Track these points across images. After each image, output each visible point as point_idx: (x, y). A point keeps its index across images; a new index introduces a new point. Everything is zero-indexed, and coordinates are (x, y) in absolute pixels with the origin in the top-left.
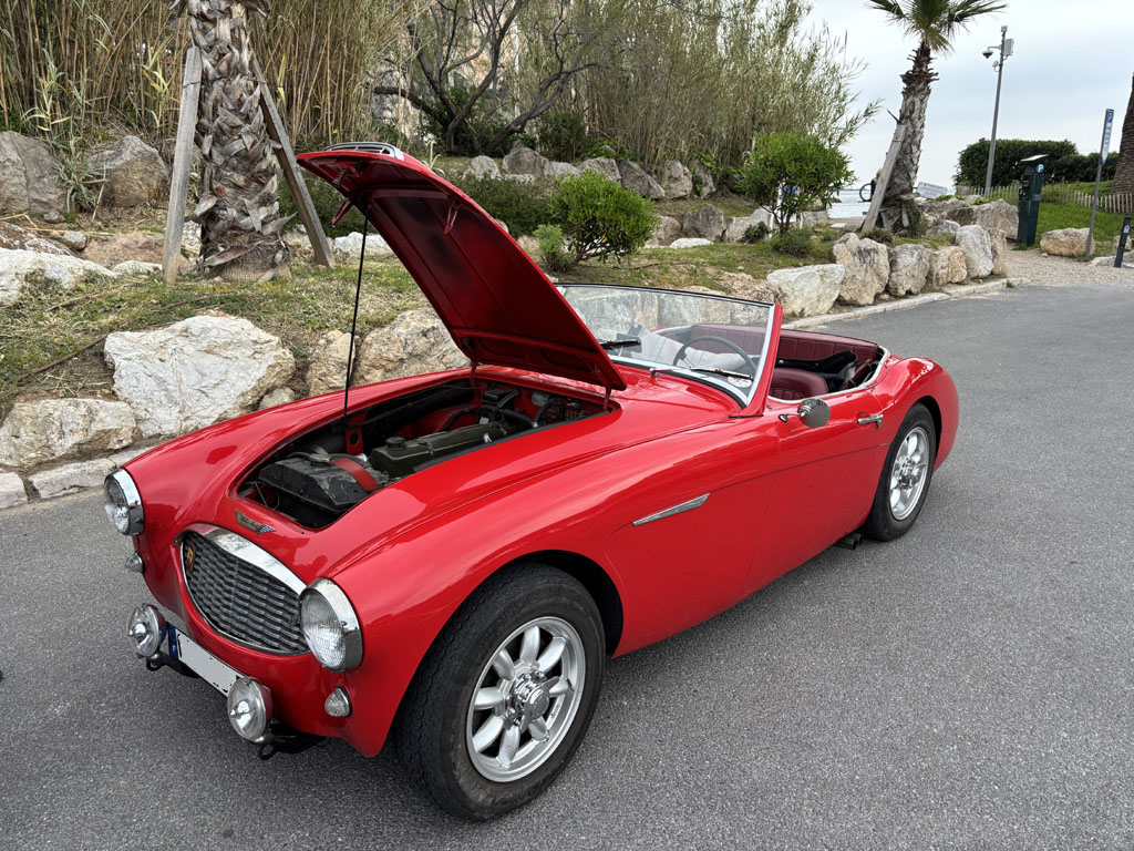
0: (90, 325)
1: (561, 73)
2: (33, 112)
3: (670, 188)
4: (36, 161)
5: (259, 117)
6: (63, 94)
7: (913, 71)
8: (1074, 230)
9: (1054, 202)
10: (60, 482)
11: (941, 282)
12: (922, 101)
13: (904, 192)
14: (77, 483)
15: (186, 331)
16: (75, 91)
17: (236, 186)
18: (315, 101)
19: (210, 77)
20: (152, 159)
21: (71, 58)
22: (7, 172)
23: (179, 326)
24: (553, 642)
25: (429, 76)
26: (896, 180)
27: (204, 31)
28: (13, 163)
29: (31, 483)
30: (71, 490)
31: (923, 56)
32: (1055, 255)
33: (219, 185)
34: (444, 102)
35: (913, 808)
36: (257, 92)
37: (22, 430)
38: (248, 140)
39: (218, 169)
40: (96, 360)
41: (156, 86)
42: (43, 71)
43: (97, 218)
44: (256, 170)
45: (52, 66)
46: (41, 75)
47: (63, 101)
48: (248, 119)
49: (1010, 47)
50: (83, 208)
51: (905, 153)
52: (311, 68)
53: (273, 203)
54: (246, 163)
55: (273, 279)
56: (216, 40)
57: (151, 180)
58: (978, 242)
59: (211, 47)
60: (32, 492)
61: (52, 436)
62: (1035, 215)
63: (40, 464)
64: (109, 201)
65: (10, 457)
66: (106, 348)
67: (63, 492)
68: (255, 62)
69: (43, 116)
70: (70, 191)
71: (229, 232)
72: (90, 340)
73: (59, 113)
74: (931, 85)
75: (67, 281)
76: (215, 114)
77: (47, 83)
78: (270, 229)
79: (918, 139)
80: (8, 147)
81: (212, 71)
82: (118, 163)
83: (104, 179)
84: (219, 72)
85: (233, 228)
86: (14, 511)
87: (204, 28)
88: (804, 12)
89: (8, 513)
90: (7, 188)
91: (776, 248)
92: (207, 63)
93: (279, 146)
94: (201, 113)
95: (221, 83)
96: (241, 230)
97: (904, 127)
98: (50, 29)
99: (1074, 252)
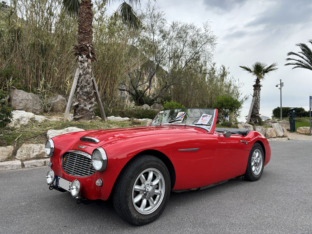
0: (44, 129)
1: (166, 86)
2: (37, 89)
3: (194, 115)
4: (36, 100)
5: (91, 84)
6: (45, 85)
7: (256, 84)
8: (306, 127)
9: (300, 121)
10: (31, 164)
11: (269, 137)
12: (259, 92)
13: (256, 114)
14: (35, 164)
15: (68, 130)
16: (48, 85)
17: (84, 99)
18: (105, 90)
19: (81, 75)
20: (64, 101)
21: (48, 77)
22: (28, 102)
23: (66, 129)
24: (156, 178)
25: (133, 87)
26: (254, 111)
27: (81, 65)
28: (30, 100)
29: (23, 163)
30: (33, 166)
31: (258, 81)
32: (301, 134)
33: (80, 99)
34: (137, 93)
35: (258, 229)
36: (92, 78)
37: (23, 150)
38: (88, 89)
39: (80, 95)
40: (44, 136)
41: (67, 84)
42: (41, 80)
43: (49, 114)
44: (89, 96)
45: (43, 79)
46: (40, 81)
47: (45, 86)
48: (89, 84)
49: (283, 84)
50: (45, 111)
51: (256, 104)
52: (105, 82)
53: (92, 104)
54: (87, 94)
55: (91, 122)
56: (84, 66)
57: (63, 106)
58: (278, 127)
59: (82, 68)
60: (23, 166)
61: (31, 152)
62: (294, 123)
63: (26, 159)
64: (52, 110)
65: (19, 157)
66: (48, 133)
67: (31, 166)
68: (92, 72)
69: (39, 90)
70: (43, 107)
71: (81, 110)
72: (44, 132)
73: (43, 89)
74: (261, 88)
75: (40, 121)
76: (81, 83)
77: (42, 82)
78: (91, 110)
79: (259, 100)
80: (30, 96)
81: (82, 73)
82: (56, 101)
83: (52, 105)
84: (83, 74)
85: (82, 109)
86: (17, 170)
87: (81, 64)
88: (228, 74)
89: (16, 170)
90: (28, 106)
91: (222, 125)
92: (81, 72)
93: (96, 91)
94: (78, 83)
95: (84, 76)
96: (84, 110)
97: (255, 98)
98: (44, 70)
99: (306, 133)
